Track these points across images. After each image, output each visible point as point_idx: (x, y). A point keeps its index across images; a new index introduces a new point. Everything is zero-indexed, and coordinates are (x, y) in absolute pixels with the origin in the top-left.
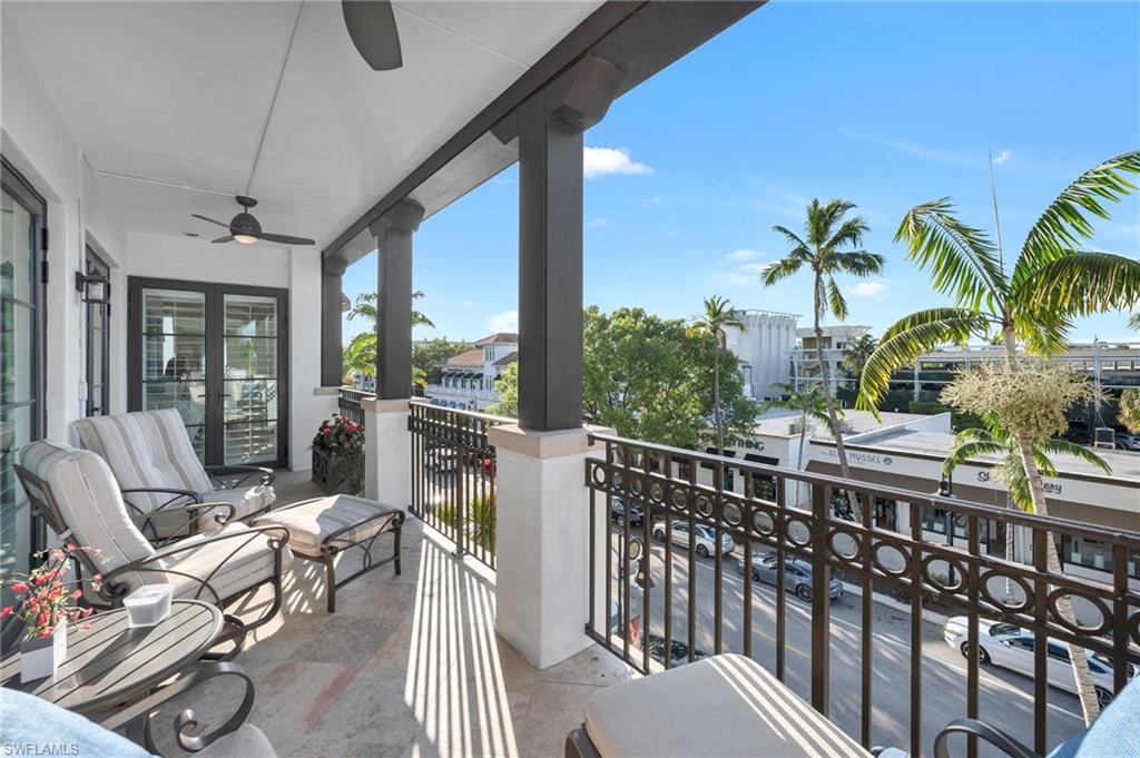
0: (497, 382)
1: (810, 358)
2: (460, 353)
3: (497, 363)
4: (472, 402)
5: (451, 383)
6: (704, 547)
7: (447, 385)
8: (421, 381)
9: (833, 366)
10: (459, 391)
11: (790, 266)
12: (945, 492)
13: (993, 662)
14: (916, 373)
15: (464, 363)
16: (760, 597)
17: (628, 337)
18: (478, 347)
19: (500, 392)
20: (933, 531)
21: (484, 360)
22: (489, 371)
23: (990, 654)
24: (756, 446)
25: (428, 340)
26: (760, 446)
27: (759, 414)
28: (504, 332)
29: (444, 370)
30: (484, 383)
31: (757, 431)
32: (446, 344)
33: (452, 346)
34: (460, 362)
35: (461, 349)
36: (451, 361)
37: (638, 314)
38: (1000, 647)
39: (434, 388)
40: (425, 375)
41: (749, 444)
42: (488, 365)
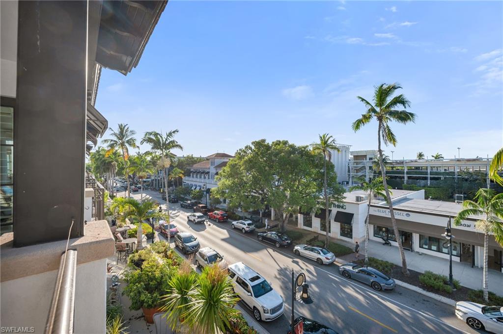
0: (216, 176)
1: (357, 164)
2: (199, 162)
3: (216, 167)
4: (204, 185)
5: (195, 176)
6: (320, 259)
7: (193, 177)
8: (181, 175)
9: (368, 168)
10: (198, 180)
11: (366, 118)
12: (449, 234)
13: (486, 329)
14: (405, 171)
15: (201, 167)
16: (353, 288)
17: (283, 154)
18: (207, 159)
19: (218, 181)
20: (431, 250)
21: (210, 166)
22: (213, 171)
23: (484, 325)
24: (342, 207)
25: (185, 156)
26: (344, 207)
27: (345, 192)
28: (219, 152)
29: (192, 170)
30: (210, 176)
31: (344, 200)
32: (193, 158)
33: (195, 159)
34: (199, 166)
35: (200, 160)
36: (195, 166)
37: (285, 143)
38: (490, 321)
39: (187, 178)
40: (183, 172)
41: (339, 206)
42: (212, 168)
